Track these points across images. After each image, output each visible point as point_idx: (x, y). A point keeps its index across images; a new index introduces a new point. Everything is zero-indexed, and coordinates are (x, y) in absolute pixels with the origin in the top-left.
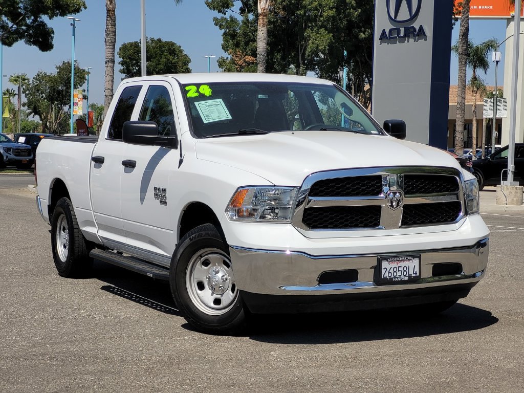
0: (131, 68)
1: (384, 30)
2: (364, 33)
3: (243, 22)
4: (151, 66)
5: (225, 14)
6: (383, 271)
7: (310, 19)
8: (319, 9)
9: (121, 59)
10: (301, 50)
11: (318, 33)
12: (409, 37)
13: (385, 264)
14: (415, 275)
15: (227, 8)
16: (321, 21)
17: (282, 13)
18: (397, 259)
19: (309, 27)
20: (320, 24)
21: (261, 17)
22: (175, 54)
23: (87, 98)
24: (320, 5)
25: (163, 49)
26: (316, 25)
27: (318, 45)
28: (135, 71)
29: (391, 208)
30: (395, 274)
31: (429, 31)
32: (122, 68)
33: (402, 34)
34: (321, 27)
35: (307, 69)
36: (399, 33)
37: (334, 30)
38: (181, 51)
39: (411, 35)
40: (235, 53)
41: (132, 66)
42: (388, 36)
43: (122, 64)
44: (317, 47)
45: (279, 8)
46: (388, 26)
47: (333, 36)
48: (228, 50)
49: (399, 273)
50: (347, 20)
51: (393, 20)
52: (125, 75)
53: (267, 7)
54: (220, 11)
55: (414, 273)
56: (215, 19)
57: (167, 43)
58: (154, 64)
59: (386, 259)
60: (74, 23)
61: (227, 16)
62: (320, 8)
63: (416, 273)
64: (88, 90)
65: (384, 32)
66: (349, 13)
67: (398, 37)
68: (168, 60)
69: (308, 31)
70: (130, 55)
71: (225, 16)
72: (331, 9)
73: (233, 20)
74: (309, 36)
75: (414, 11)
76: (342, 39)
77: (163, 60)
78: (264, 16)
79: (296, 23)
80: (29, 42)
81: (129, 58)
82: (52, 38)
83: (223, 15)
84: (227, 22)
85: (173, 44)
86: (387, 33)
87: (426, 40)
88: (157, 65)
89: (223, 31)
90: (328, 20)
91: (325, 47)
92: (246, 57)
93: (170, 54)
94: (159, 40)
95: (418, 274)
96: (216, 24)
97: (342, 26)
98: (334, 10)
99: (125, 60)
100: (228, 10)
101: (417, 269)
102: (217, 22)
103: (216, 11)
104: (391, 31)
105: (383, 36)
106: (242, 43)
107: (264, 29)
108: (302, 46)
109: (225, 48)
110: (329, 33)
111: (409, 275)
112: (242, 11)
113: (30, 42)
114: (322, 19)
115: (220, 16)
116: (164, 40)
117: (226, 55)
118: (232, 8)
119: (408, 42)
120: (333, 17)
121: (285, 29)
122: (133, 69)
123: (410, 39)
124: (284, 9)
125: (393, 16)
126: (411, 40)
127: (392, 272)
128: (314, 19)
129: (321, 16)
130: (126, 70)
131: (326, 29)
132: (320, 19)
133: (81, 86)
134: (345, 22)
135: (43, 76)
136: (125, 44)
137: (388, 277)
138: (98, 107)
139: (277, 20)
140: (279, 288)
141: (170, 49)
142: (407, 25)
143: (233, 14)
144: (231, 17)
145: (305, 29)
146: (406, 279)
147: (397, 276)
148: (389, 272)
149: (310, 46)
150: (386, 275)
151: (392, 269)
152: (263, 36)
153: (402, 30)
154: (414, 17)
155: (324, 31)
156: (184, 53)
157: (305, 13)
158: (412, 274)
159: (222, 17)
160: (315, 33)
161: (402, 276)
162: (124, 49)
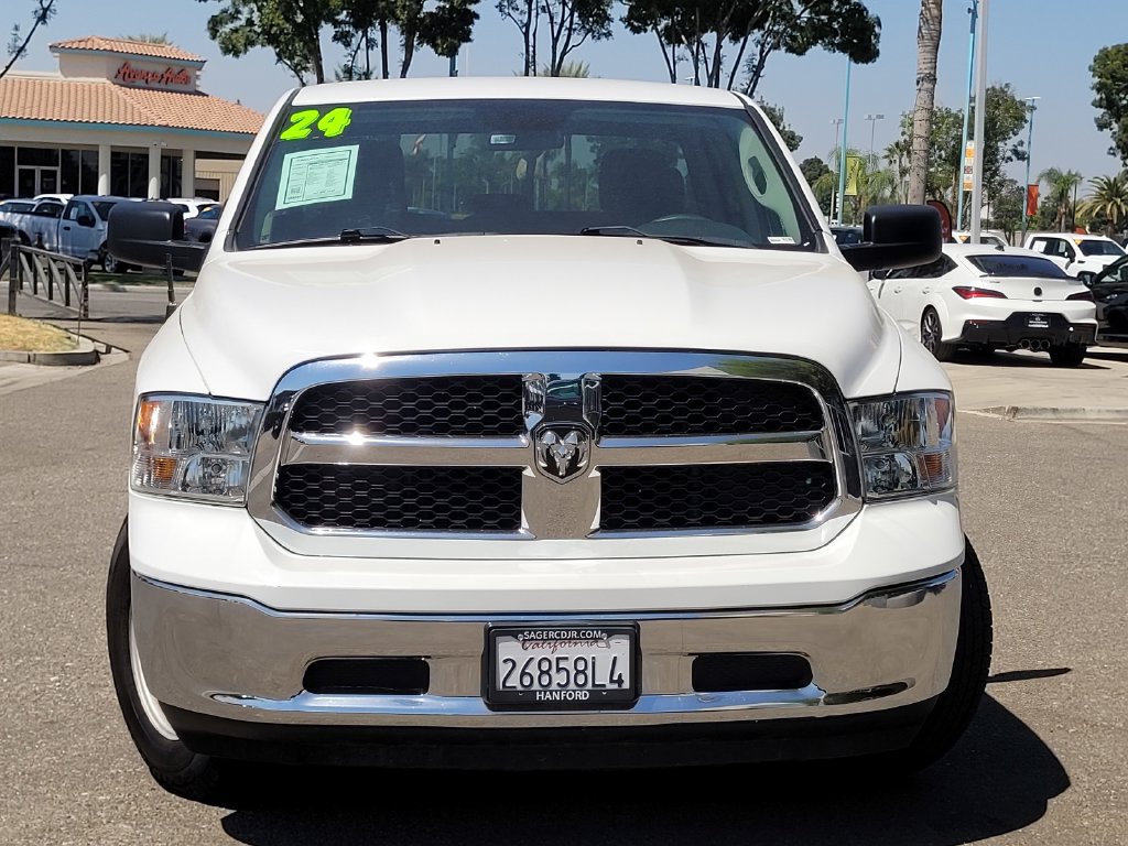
0: (1115, 96)
6: (503, 670)
13: (507, 649)
14: (615, 686)
18: (552, 634)
23: (1028, 158)
29: (550, 475)
30: (545, 680)
32: (1098, 97)
41: (1118, 92)
43: (1099, 91)
49: (560, 678)
52: (1102, 111)
55: (612, 681)
59: (512, 631)
60: (975, 7)
63: (620, 681)
64: (1030, 143)
70: (1114, 71)
80: (832, 46)
81: (1112, 77)
82: (877, 36)
95: (626, 685)
99: (1104, 80)
101: (624, 669)
111: (594, 685)
113: (833, 44)
122: (1121, 99)
127: (536, 674)
130: (1105, 103)
133: (1015, 134)
135: (943, 116)
136: (1106, 49)
137: (520, 688)
138: (1061, 176)
140: (212, 697)
146: (582, 696)
147: (554, 686)
148: (523, 673)
150: (514, 682)
151: (534, 664)
158: (606, 681)
161: (572, 686)
162: (1104, 57)
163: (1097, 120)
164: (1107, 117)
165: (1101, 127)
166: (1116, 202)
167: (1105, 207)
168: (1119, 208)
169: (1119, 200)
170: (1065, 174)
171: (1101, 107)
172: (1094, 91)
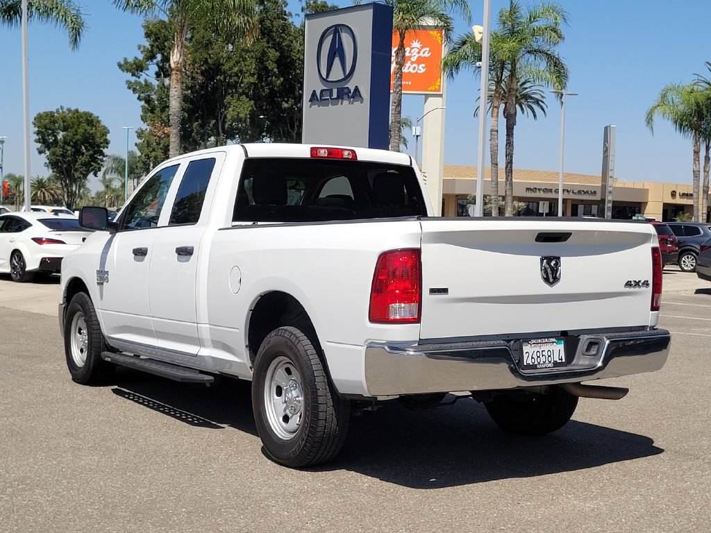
0: (47, 137)
1: (314, 91)
2: (287, 102)
3: (158, 86)
4: (68, 136)
5: (139, 78)
7: (229, 85)
8: (239, 75)
9: (36, 129)
10: (221, 117)
11: (238, 99)
12: (343, 99)
15: (142, 71)
16: (242, 88)
17: (200, 78)
19: (229, 94)
20: (241, 90)
21: (174, 72)
22: (93, 125)
24: (241, 71)
25: (81, 120)
26: (236, 92)
27: (238, 112)
28: (51, 141)
31: (366, 92)
32: (38, 138)
33: (335, 96)
34: (241, 94)
35: (227, 138)
36: (331, 95)
37: (256, 97)
38: (99, 122)
39: (345, 97)
40: (153, 125)
41: (48, 136)
42: (319, 98)
43: (38, 134)
44: (238, 115)
45: (197, 72)
46: (319, 87)
47: (255, 104)
48: (147, 121)
50: (269, 89)
51: (324, 80)
52: (40, 144)
53: (181, 61)
54: (133, 75)
56: (129, 82)
57: (85, 114)
58: (71, 134)
61: (142, 80)
62: (241, 74)
65: (314, 93)
66: (271, 80)
67: (331, 99)
68: (86, 130)
69: (228, 98)
70: (46, 125)
71: (139, 80)
72: (253, 75)
73: (147, 85)
74: (229, 103)
75: (348, 71)
76: (264, 108)
77: (81, 130)
78: (177, 71)
79: (215, 89)
81: (45, 128)
83: (137, 79)
84: (141, 87)
85: (91, 115)
86: (318, 94)
87: (362, 102)
88: (74, 135)
89: (137, 95)
90: (249, 88)
91: (246, 115)
92: (165, 128)
93: (88, 125)
94: (77, 111)
96: (129, 88)
97: (264, 94)
98: (256, 77)
99: (40, 129)
100: (142, 74)
102: (130, 85)
103: (130, 74)
104: (322, 91)
105: (313, 97)
106: (158, 109)
107: (177, 86)
108: (221, 114)
109: (144, 119)
110: (250, 100)
112: (158, 75)
114: (242, 85)
115: (133, 79)
116: (81, 110)
117: (144, 126)
118: (146, 72)
119: (342, 104)
120: (254, 84)
121: (203, 95)
123: (344, 101)
124: (202, 73)
125: (324, 75)
126: (346, 102)
128: (235, 85)
129: (242, 82)
130: (41, 141)
131: (247, 96)
132: (240, 86)
134: (267, 90)
136: (40, 114)
139: (196, 86)
141: (88, 120)
142: (340, 85)
143: (147, 78)
144: (146, 81)
145: (225, 96)
149: (230, 114)
152: (176, 93)
153: (335, 91)
154: (348, 77)
155: (245, 98)
156: (102, 124)
157: (225, 78)
159: (136, 81)
160: (235, 101)
162: (39, 118)
163: (38, 149)
164: (43, 148)
165: (40, 152)
166: (42, 191)
167: (37, 193)
168: (44, 193)
169: (44, 190)
170: (17, 176)
171: (39, 142)
172: (36, 135)
